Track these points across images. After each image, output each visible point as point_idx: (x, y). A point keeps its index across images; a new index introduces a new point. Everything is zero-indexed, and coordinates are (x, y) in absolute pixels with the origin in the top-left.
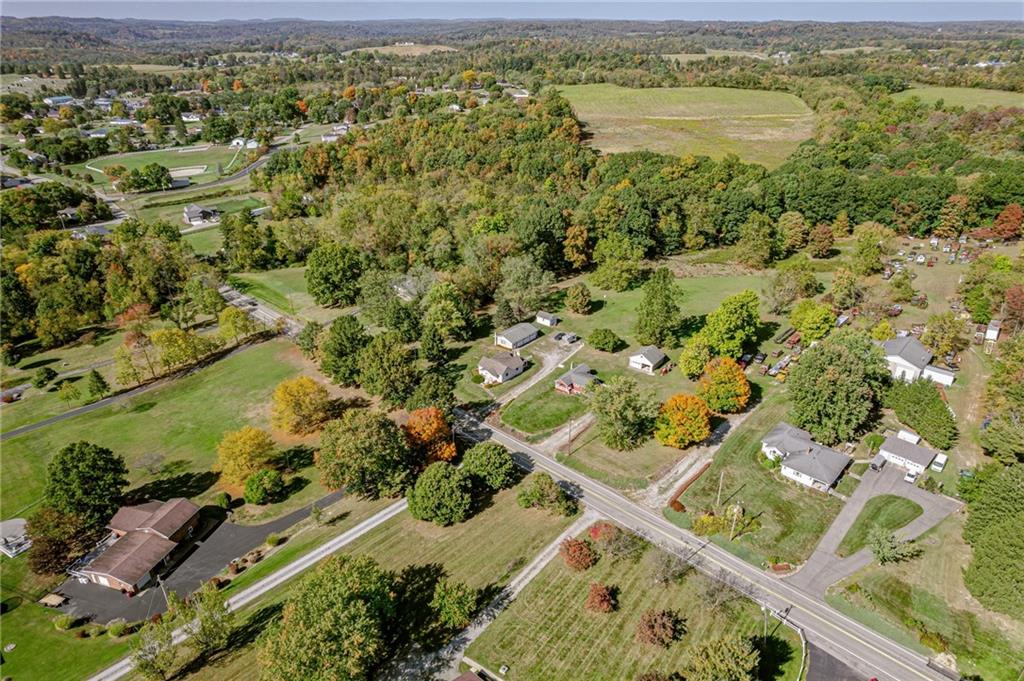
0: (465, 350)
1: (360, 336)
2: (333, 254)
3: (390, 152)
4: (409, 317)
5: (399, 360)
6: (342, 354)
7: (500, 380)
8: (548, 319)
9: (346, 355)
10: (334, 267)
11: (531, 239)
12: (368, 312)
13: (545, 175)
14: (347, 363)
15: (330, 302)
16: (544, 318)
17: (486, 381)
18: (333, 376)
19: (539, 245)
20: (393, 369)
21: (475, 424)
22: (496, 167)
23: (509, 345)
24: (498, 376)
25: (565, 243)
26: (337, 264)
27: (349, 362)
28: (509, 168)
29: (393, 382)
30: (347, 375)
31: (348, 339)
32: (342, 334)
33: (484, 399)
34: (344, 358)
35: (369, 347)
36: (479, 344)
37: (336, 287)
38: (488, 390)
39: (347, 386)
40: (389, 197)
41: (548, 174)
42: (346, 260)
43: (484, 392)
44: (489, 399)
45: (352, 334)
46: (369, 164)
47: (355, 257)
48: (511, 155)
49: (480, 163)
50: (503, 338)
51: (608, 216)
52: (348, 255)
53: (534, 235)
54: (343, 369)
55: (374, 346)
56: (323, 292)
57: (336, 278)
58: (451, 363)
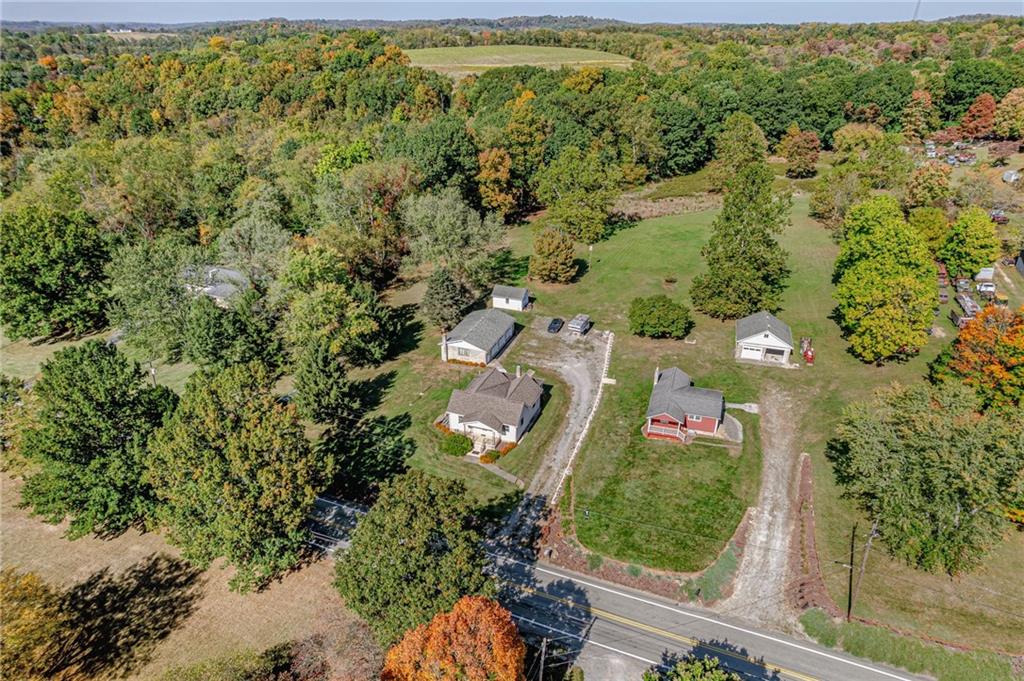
0: (385, 381)
1: (132, 392)
2: (34, 227)
3: (127, 99)
4: (243, 330)
5: (277, 445)
6: (85, 450)
7: (510, 436)
8: (515, 297)
9: (101, 451)
10: (39, 254)
11: (436, 168)
12: (140, 337)
13: (388, 106)
14: (110, 472)
15: (46, 331)
16: (508, 297)
17: (478, 447)
18: (69, 517)
19: (450, 177)
20: (263, 477)
21: (518, 575)
22: (309, 102)
23: (478, 356)
24: (504, 429)
25: (482, 176)
26: (47, 249)
27: (116, 470)
28: (329, 103)
29: (269, 512)
30: (113, 507)
31: (100, 406)
32: (77, 396)
33: (497, 494)
34: (95, 464)
35: (172, 421)
36: (406, 363)
37: (54, 296)
38: (492, 468)
39: (117, 530)
40: (140, 146)
41: (394, 105)
42: (69, 239)
43: (489, 476)
44: (510, 490)
45: (110, 392)
46: (94, 118)
47: (91, 231)
48: (329, 84)
49: (282, 100)
50: (464, 345)
51: (531, 136)
52: (72, 227)
53: (440, 158)
54: (97, 493)
55: (188, 418)
56: (22, 311)
57: (51, 278)
58: (370, 415)
